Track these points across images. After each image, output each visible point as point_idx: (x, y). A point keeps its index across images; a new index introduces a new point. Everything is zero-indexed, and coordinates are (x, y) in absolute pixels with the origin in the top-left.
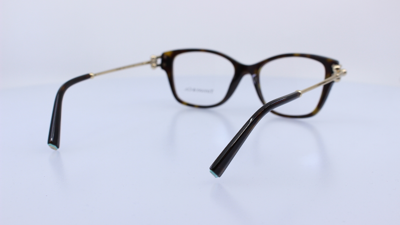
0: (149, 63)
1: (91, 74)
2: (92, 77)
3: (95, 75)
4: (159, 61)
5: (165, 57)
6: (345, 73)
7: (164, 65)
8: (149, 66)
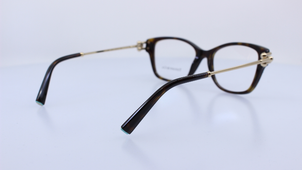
0: (136, 46)
1: (81, 53)
2: (82, 56)
3: (85, 54)
4: (144, 46)
5: (149, 42)
6: (271, 59)
7: (148, 48)
8: (135, 49)
